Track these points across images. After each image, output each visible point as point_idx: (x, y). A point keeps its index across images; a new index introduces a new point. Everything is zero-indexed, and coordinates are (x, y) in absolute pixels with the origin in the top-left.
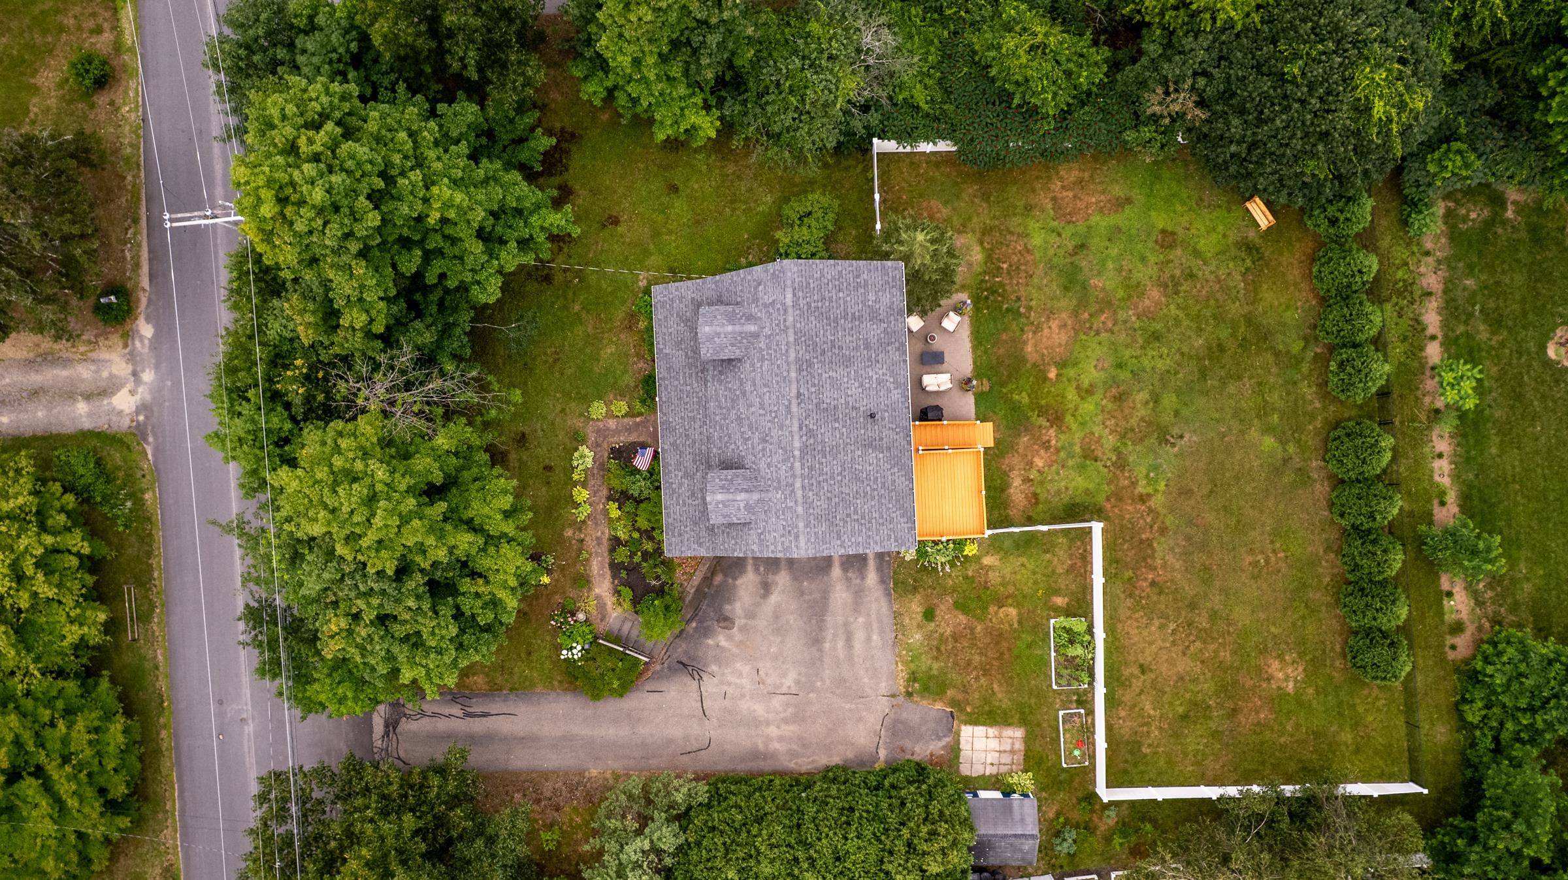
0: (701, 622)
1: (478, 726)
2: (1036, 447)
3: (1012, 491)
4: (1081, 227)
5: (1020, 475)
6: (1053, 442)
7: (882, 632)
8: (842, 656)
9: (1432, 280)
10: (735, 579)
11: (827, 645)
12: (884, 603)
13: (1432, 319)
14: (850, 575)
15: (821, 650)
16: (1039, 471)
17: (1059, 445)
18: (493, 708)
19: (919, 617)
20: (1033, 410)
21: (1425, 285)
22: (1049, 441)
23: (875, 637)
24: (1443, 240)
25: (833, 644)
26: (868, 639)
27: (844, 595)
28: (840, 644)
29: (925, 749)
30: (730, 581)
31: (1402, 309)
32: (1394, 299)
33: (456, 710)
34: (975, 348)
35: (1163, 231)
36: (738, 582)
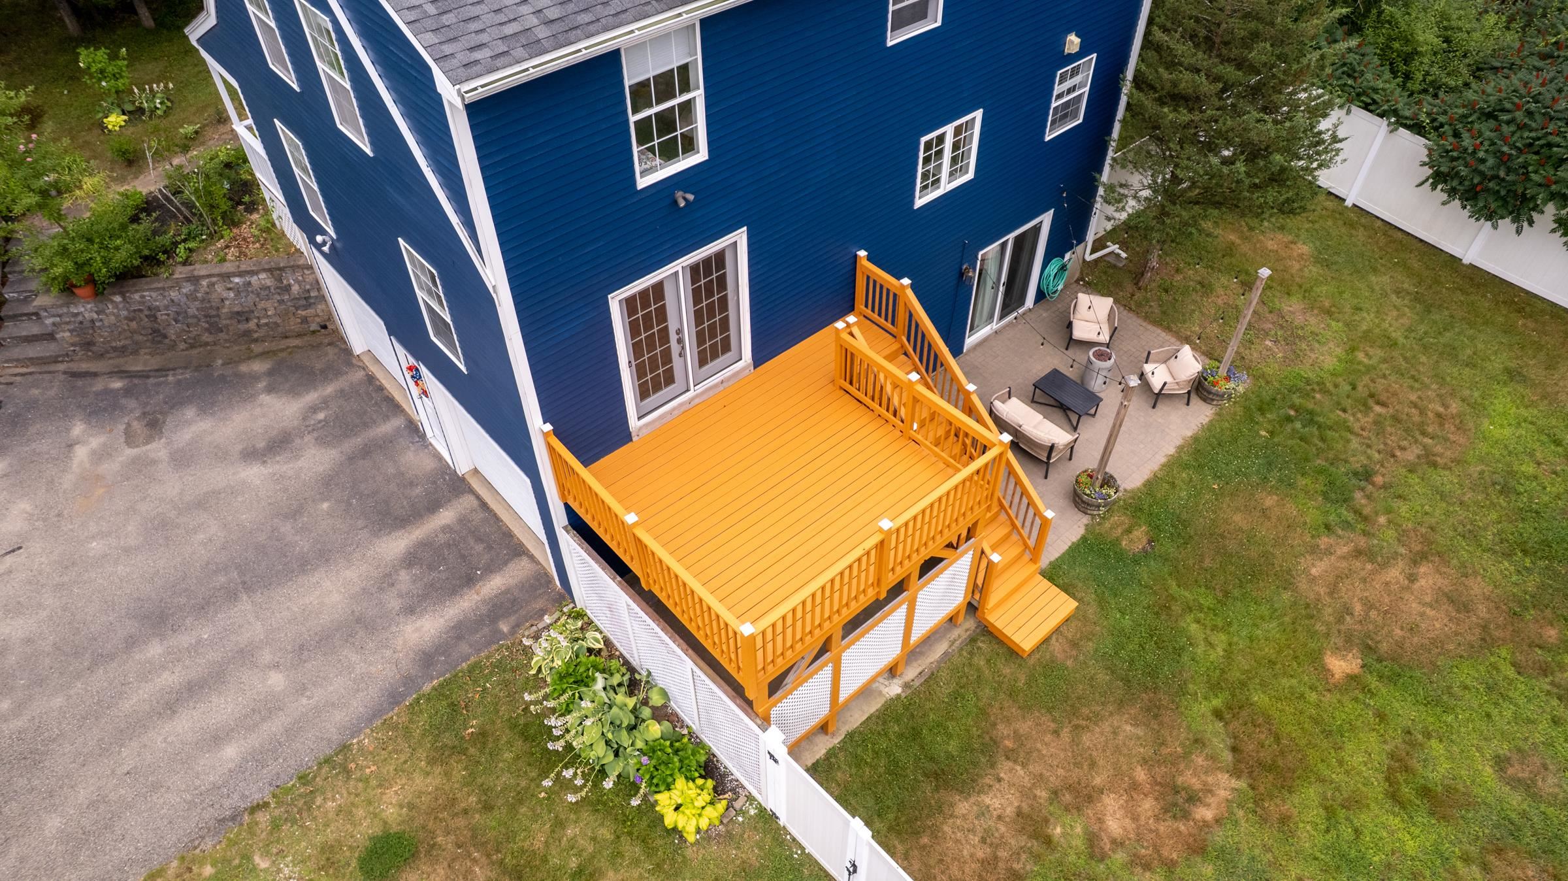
0: (128, 392)
2: (1141, 775)
3: (963, 807)
5: (1026, 793)
6: (1205, 813)
7: (258, 758)
8: (127, 706)
10: (270, 390)
11: (155, 650)
12: (358, 705)
14: (404, 576)
15: (131, 643)
16: (1092, 839)
17: (1218, 837)
19: (365, 830)
20: (1215, 687)
22: (1193, 799)
23: (231, 752)
25: (163, 662)
26: (216, 739)
27: (335, 597)
28: (170, 679)
30: (261, 385)
34: (1174, 464)
36: (265, 398)
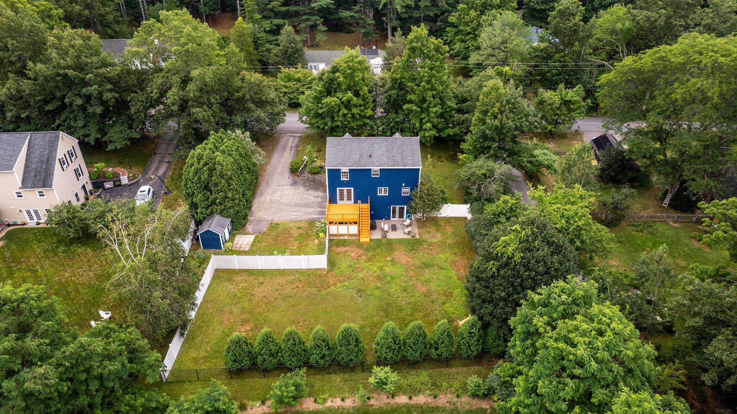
1: (288, 149)
4: (449, 268)
9: (443, 400)
13: (421, 399)
18: (292, 151)
21: (440, 396)
24: (467, 407)
25: (294, 209)
29: (249, 227)
31: (426, 385)
32: (430, 381)
33: (294, 145)
34: (397, 239)
35: (452, 293)
